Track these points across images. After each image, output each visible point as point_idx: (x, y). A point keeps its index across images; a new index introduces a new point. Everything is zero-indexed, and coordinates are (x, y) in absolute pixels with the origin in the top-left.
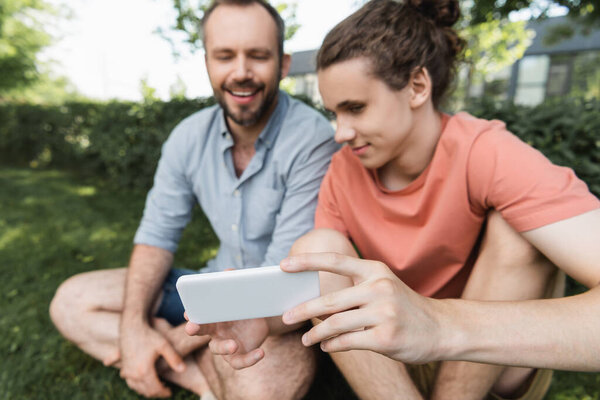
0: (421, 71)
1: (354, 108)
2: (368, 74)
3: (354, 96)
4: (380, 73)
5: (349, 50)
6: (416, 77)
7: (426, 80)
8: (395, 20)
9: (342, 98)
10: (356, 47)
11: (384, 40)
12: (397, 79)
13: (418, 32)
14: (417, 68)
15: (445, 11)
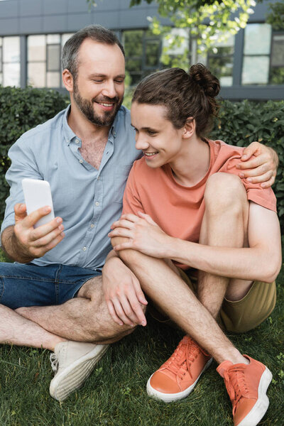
0: (192, 120)
1: (150, 132)
2: (165, 117)
3: (153, 127)
4: (170, 118)
5: (157, 99)
6: (190, 122)
7: (194, 125)
8: (185, 89)
9: (146, 125)
10: (161, 99)
11: (177, 100)
12: (178, 122)
13: (195, 99)
14: (191, 118)
15: (211, 88)
